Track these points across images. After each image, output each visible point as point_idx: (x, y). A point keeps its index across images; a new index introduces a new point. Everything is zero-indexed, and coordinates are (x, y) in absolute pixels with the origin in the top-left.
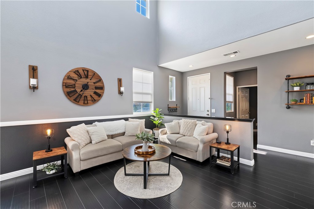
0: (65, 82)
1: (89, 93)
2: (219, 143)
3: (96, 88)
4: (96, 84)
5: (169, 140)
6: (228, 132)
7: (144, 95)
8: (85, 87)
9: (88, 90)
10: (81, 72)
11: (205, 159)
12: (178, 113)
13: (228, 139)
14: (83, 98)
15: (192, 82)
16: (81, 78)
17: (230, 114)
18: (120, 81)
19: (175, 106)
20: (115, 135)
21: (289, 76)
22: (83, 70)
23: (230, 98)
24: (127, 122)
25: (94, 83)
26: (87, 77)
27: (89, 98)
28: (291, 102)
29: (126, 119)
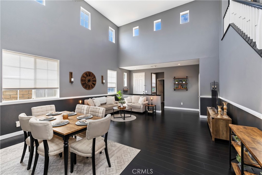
0: (82, 79)
1: (90, 83)
2: (149, 105)
3: (93, 81)
4: (93, 79)
5: (127, 105)
6: (152, 100)
7: (112, 84)
8: (89, 81)
9: (90, 82)
10: (88, 74)
11: (144, 111)
12: (128, 93)
13: (152, 103)
14: (88, 86)
15: (135, 76)
16: (88, 76)
17: (154, 93)
18: (103, 77)
19: (126, 89)
20: (103, 104)
21: (175, 77)
22: (88, 73)
23: (154, 85)
24: (107, 97)
25: (92, 79)
26: (90, 76)
27: (91, 86)
28: (175, 88)
29: (106, 96)
